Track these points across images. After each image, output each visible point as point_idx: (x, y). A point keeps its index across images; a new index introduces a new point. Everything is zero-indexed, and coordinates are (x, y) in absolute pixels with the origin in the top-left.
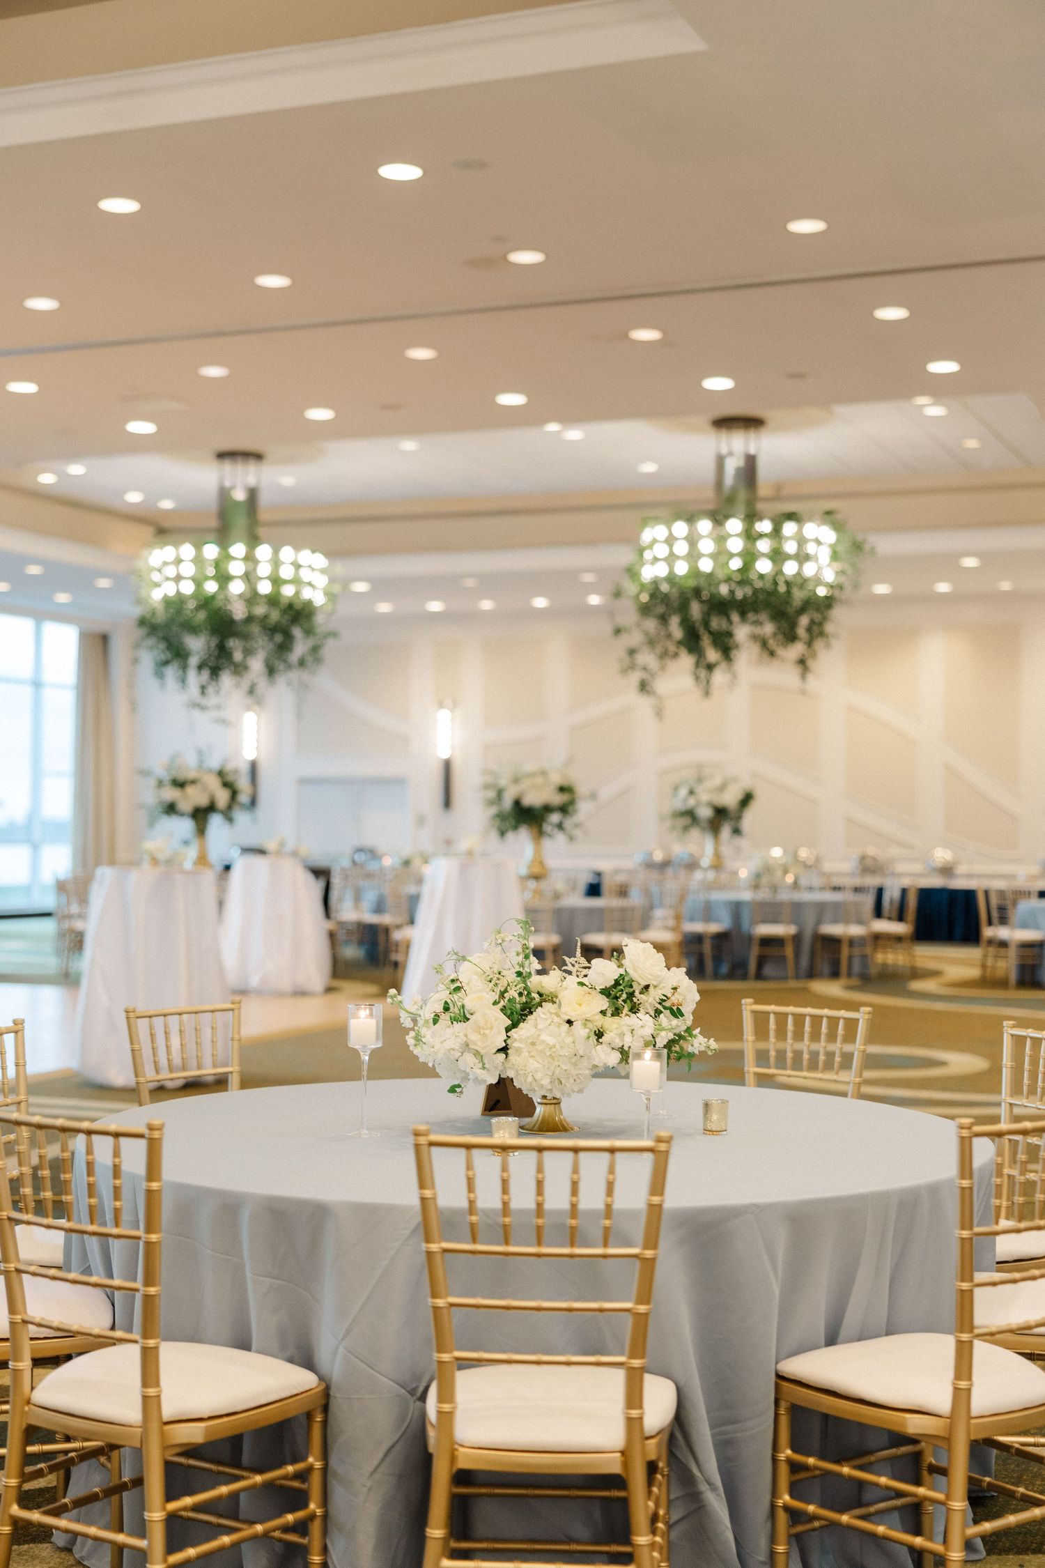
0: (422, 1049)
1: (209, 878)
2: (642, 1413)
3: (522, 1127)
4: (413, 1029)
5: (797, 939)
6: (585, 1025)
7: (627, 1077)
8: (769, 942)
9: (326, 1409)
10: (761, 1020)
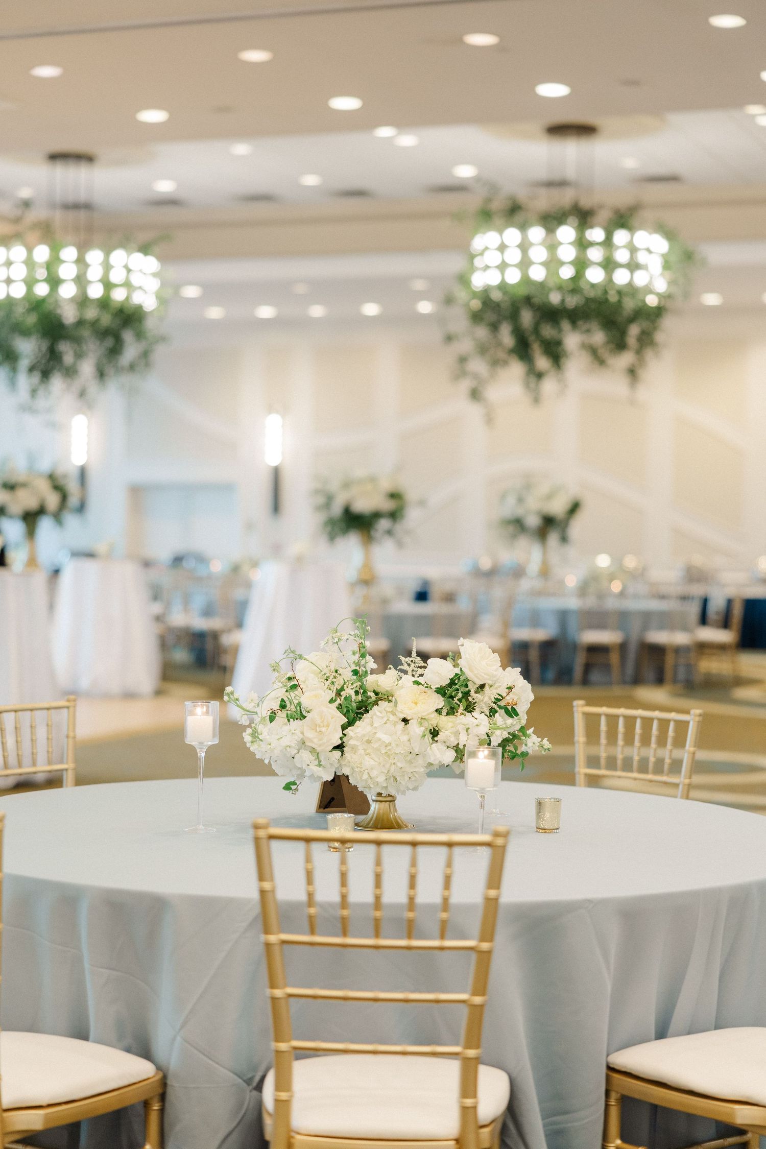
0: (259, 746)
1: (40, 579)
2: (477, 1103)
3: (357, 824)
4: (249, 726)
5: (623, 647)
6: (421, 724)
7: (462, 775)
8: (595, 650)
9: (163, 1097)
10: (592, 722)
